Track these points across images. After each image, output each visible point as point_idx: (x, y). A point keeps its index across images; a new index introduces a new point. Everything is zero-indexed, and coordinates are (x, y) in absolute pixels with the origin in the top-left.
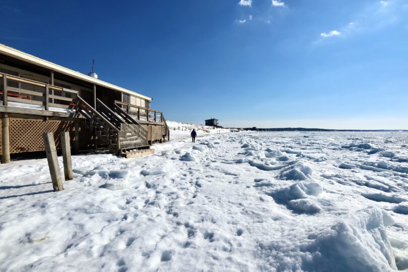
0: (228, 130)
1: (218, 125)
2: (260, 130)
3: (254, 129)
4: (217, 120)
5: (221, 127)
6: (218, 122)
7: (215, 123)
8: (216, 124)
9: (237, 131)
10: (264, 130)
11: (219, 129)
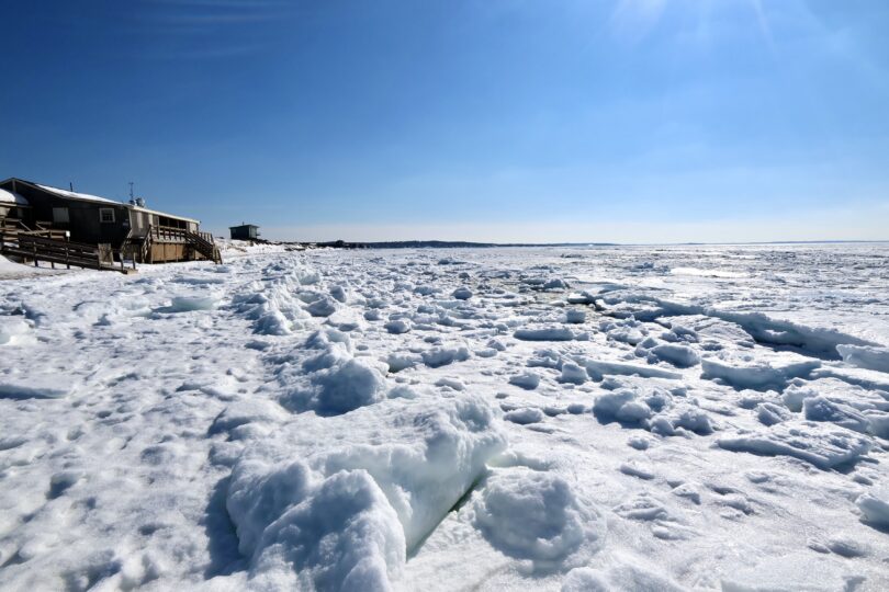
0: (281, 249)
1: (259, 237)
2: (353, 246)
3: (338, 244)
4: (256, 227)
5: (265, 242)
6: (258, 231)
7: (252, 233)
8: (254, 236)
9: (299, 250)
10: (361, 246)
11: (261, 246)
